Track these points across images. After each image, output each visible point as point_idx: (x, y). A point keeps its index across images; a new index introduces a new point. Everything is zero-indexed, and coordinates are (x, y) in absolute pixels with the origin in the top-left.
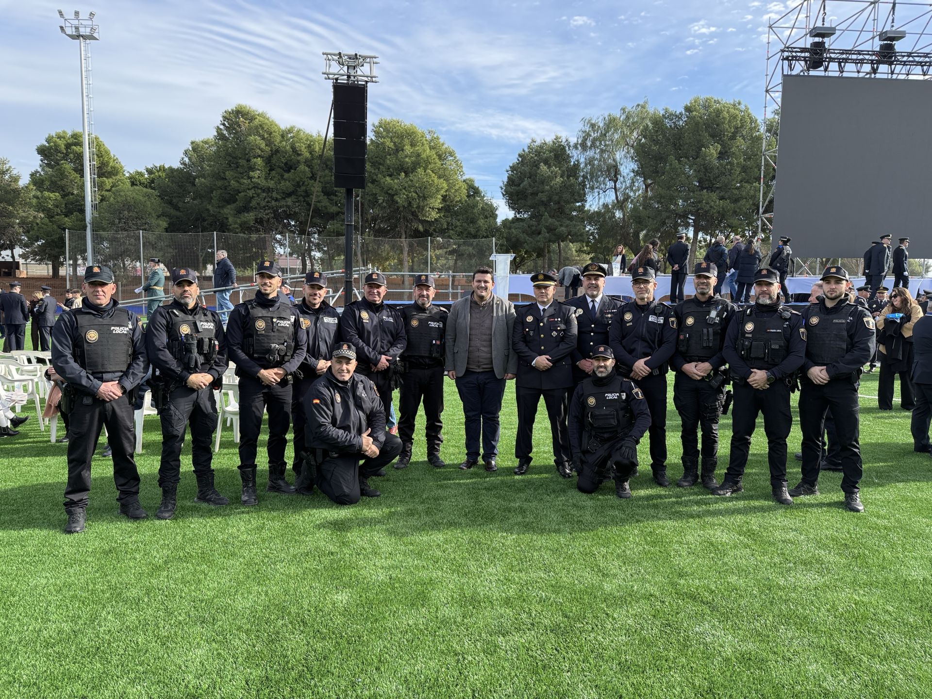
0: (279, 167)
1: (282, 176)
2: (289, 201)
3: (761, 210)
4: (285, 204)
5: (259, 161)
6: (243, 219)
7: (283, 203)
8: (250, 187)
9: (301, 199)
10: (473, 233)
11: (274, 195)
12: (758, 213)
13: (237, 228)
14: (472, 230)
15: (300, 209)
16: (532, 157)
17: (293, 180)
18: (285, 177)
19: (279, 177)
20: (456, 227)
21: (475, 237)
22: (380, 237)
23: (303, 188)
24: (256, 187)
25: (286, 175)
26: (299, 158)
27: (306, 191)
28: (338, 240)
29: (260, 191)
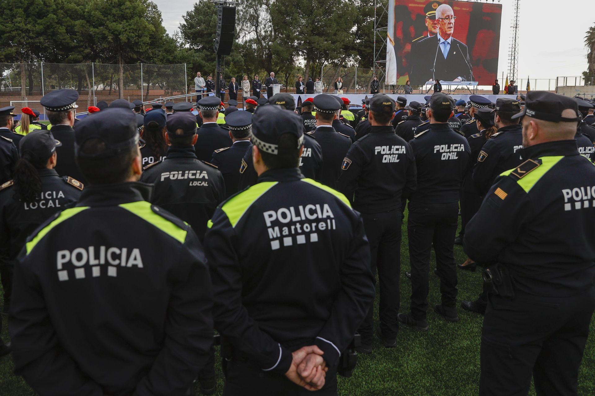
0: (34, 15)
1: (36, 21)
2: (42, 39)
3: (375, 27)
4: (38, 41)
5: (20, 10)
6: (8, 52)
7: (37, 40)
8: (13, 29)
9: (50, 37)
10: (171, 60)
11: (31, 34)
12: (374, 28)
13: (3, 58)
14: (170, 58)
15: (49, 44)
16: (206, 10)
17: (44, 24)
18: (38, 22)
19: (34, 22)
20: (158, 56)
21: (171, 62)
22: (105, 63)
23: (52, 30)
24: (18, 29)
25: (39, 21)
26: (49, 9)
27: (53, 32)
28: (76, 65)
29: (20, 32)
